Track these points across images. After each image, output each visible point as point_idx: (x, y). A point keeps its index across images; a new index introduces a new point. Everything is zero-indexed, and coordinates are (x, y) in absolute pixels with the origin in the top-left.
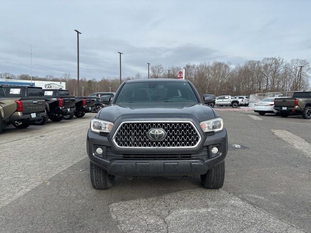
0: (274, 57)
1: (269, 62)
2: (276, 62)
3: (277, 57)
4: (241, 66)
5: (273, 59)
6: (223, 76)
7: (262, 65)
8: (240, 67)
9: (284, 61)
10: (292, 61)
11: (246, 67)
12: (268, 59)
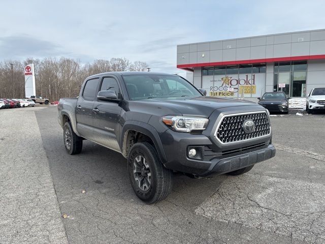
0: (120, 58)
1: (117, 62)
2: (123, 64)
3: (123, 59)
4: (91, 64)
5: (120, 60)
6: (73, 74)
7: (111, 65)
8: (90, 66)
9: (129, 62)
10: (135, 63)
11: (95, 66)
12: (115, 59)
